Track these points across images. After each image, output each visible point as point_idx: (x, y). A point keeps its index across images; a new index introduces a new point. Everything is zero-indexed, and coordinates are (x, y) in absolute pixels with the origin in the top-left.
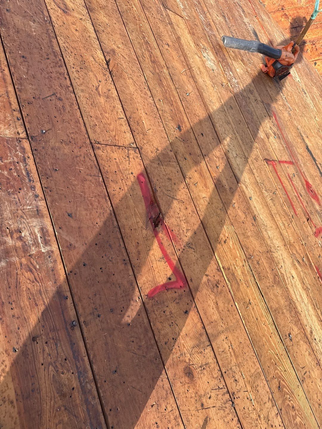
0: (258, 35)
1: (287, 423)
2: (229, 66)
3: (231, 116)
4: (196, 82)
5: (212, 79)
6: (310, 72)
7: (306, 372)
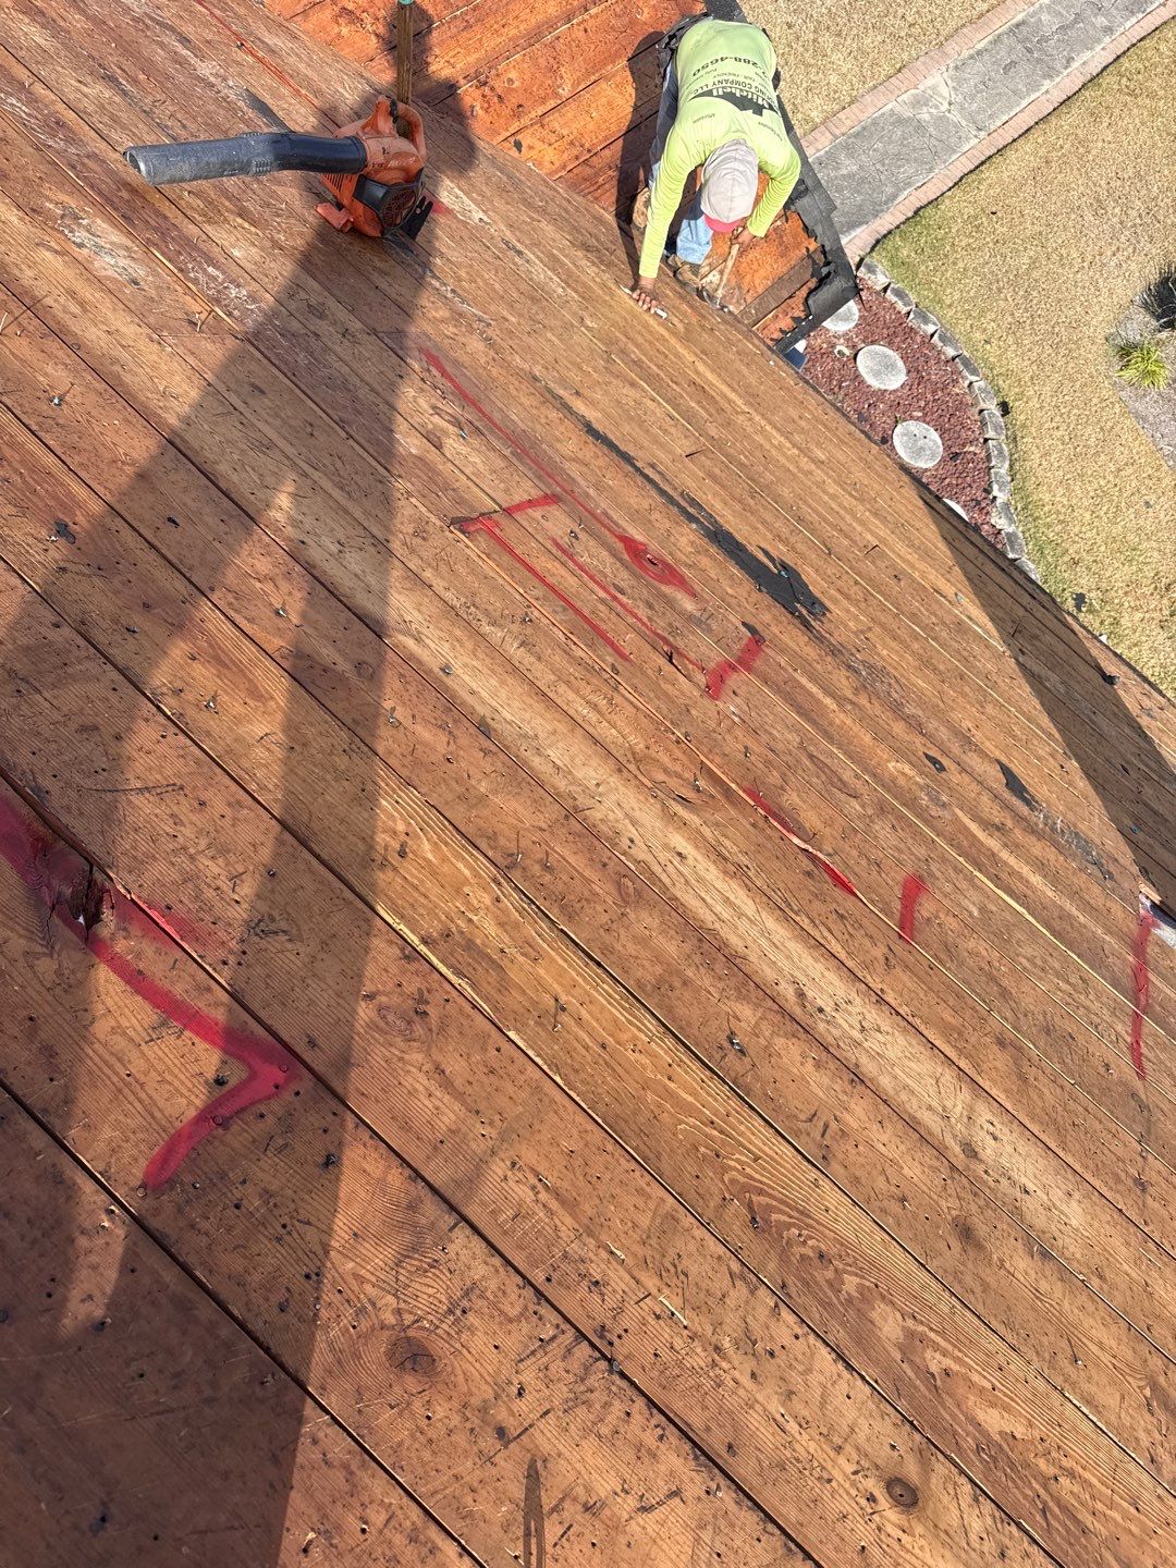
0: (275, 109)
1: (817, 1316)
2: (196, 248)
3: (270, 420)
4: (75, 346)
5: (141, 316)
6: (509, 177)
7: (826, 1126)
